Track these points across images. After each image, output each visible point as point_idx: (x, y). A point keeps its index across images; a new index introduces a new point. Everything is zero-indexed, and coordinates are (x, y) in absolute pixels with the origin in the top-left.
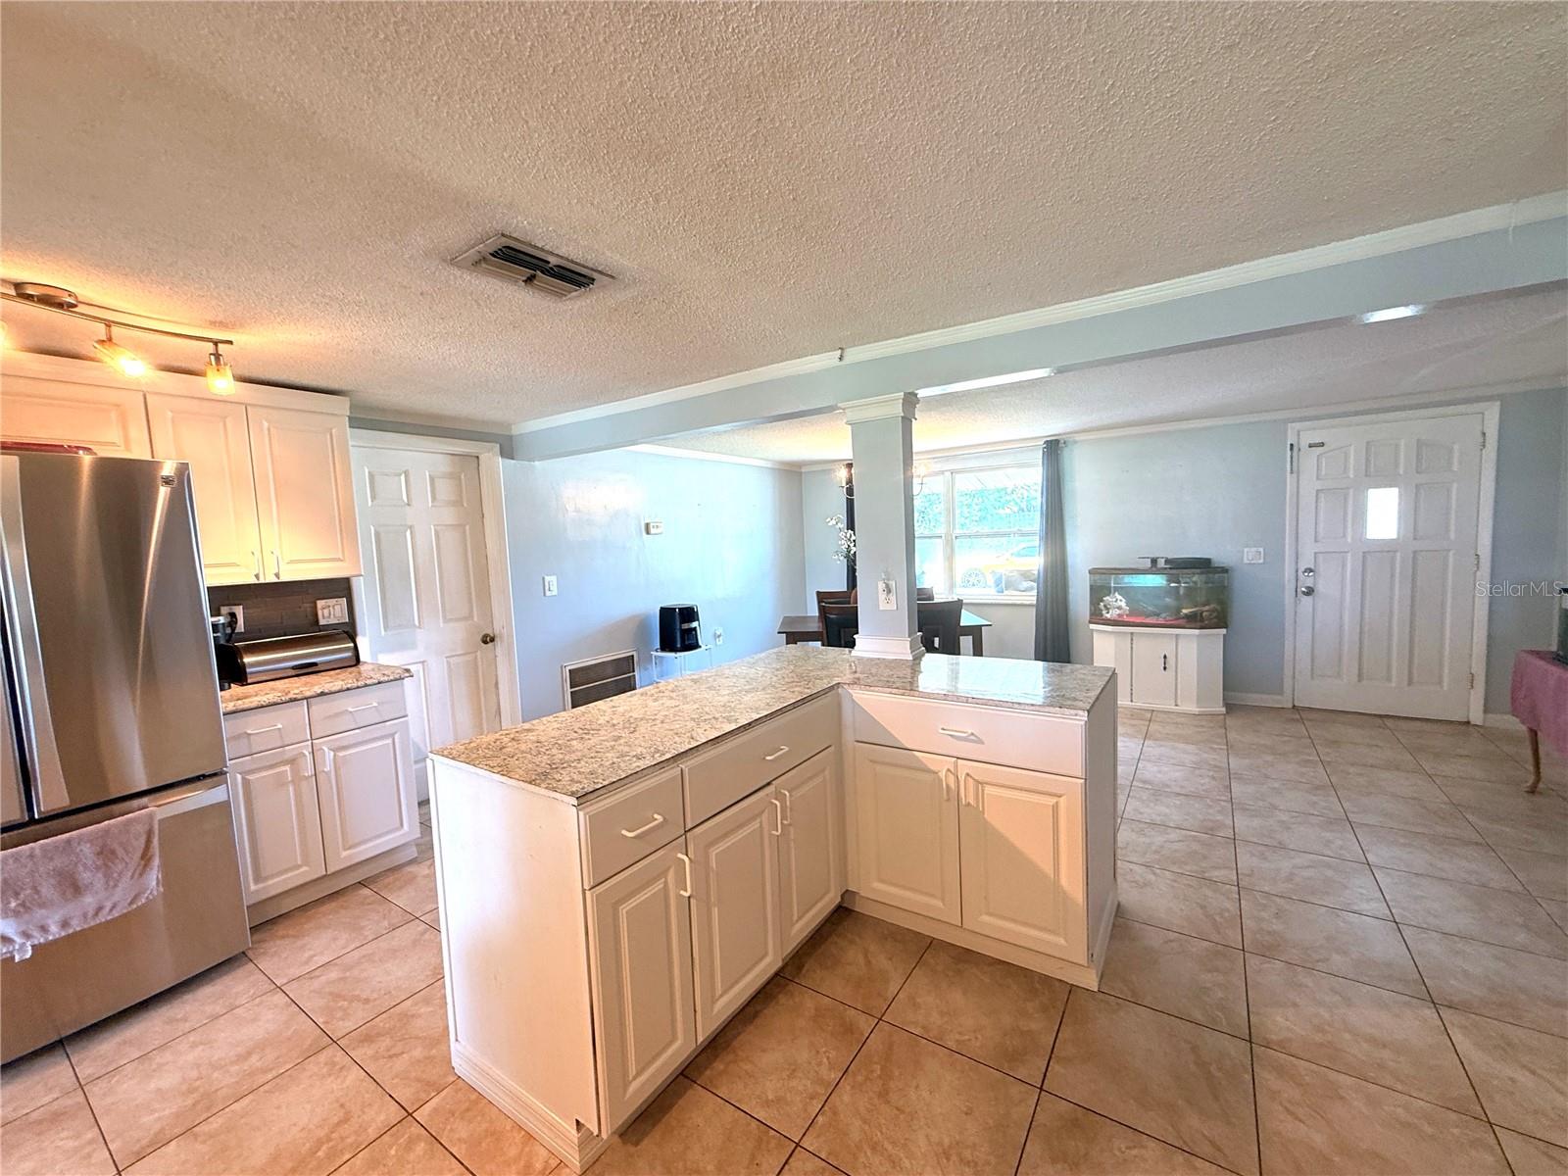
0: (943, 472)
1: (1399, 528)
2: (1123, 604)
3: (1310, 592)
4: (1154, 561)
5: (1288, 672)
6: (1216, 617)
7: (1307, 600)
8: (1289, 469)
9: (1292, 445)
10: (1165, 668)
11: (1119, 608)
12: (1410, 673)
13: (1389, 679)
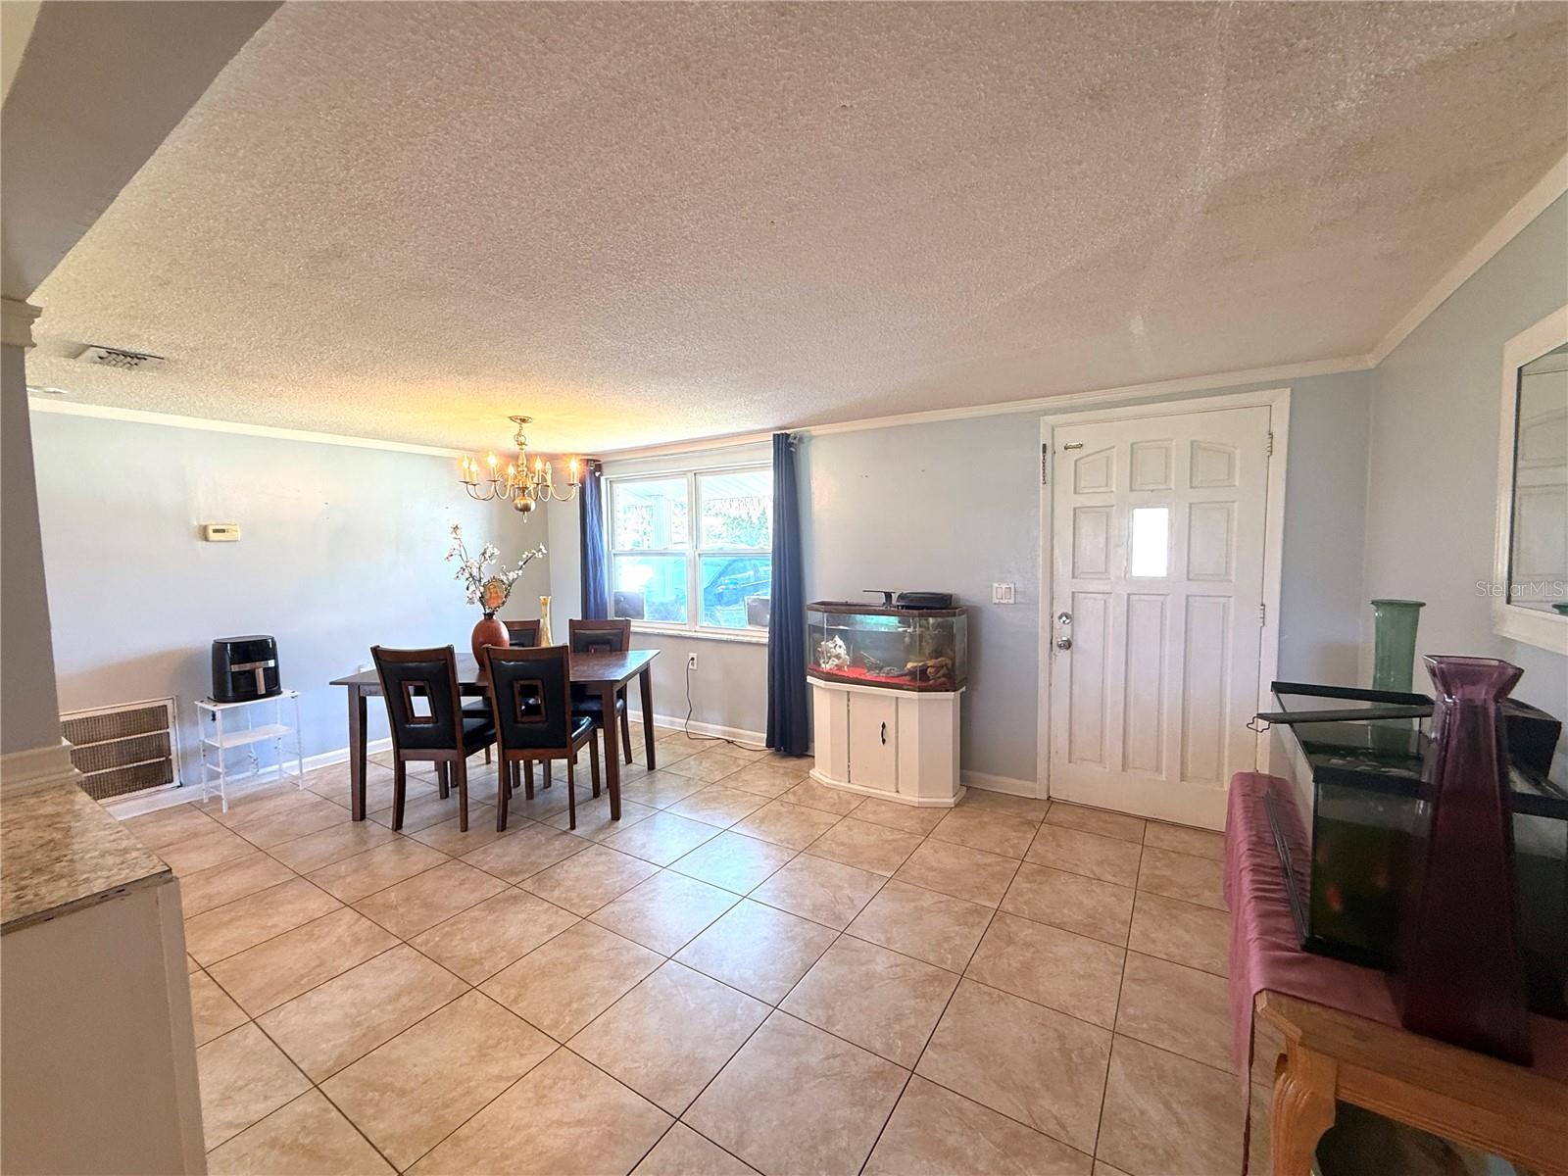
0: (685, 473)
1: (1169, 563)
2: (842, 651)
3: (1068, 645)
4: (888, 596)
5: (1042, 751)
6: (944, 676)
7: (1064, 656)
8: (1041, 481)
9: (1044, 446)
10: (884, 741)
11: (838, 657)
12: (1183, 763)
13: (1158, 770)
